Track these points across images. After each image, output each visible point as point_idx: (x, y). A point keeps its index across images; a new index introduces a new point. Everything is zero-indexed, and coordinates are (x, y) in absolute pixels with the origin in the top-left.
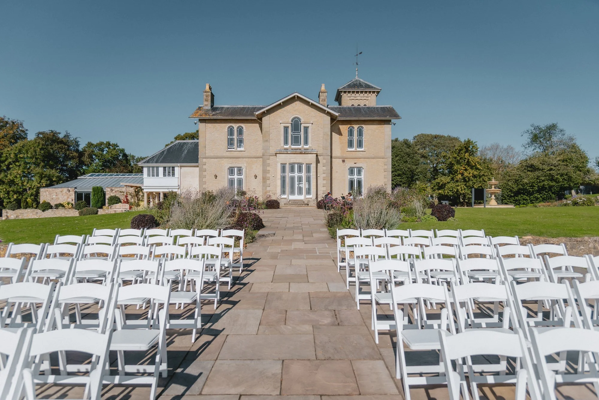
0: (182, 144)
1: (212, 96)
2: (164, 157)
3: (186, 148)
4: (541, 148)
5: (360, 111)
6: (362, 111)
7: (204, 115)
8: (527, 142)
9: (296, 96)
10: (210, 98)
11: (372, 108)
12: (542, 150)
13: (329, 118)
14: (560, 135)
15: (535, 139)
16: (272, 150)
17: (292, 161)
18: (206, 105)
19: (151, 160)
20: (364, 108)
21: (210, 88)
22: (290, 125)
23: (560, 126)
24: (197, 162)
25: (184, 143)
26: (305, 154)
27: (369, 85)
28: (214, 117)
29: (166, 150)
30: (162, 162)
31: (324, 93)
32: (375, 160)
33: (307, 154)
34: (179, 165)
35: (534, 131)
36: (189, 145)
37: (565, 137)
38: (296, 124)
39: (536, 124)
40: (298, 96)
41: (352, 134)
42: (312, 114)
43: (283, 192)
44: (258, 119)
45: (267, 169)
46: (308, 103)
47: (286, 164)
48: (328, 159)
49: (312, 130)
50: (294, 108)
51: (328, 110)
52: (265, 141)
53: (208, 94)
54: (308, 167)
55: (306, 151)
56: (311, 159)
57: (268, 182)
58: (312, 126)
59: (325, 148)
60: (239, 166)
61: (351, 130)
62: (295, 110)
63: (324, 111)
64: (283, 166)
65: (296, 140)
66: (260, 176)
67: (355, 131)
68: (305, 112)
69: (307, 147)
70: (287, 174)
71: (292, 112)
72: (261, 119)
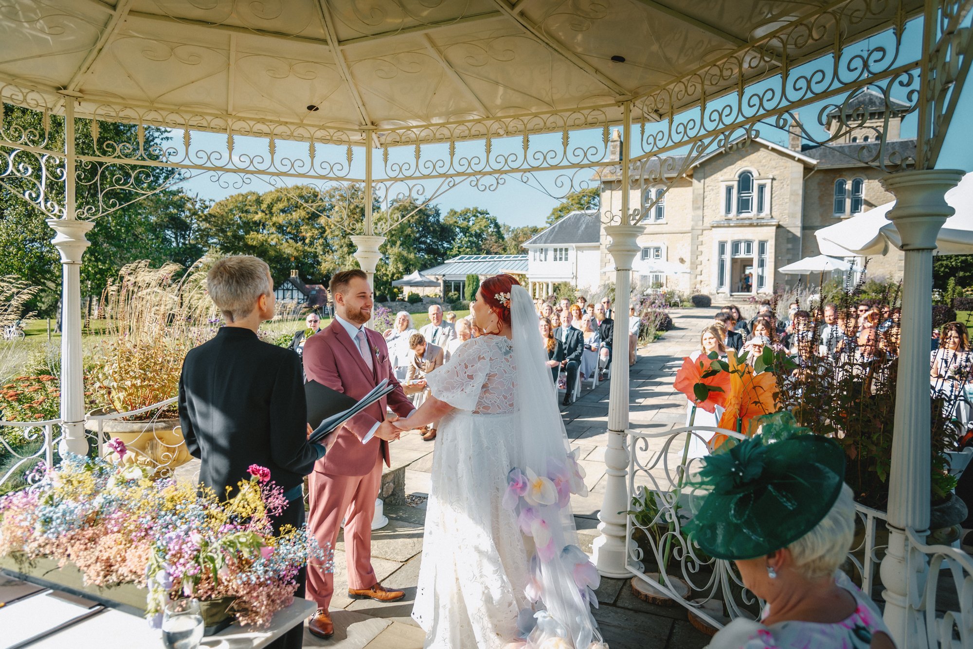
0: (578, 216)
2: (555, 235)
3: (584, 221)
7: (609, 175)
10: (618, 149)
13: (800, 168)
16: (708, 222)
17: (736, 237)
19: (539, 239)
21: (619, 136)
22: (735, 184)
24: (598, 241)
25: (581, 214)
26: (757, 226)
30: (552, 242)
31: (796, 128)
33: (762, 226)
34: (574, 245)
36: (587, 217)
38: (745, 181)
41: (841, 190)
42: (773, 163)
43: (721, 283)
44: (688, 176)
45: (699, 249)
46: (766, 147)
47: (726, 242)
48: (798, 232)
49: (772, 188)
50: (743, 157)
51: (798, 156)
52: (695, 208)
53: (615, 143)
54: (762, 245)
55: (759, 221)
56: (769, 234)
57: (700, 268)
58: (772, 183)
59: (792, 216)
60: (656, 245)
61: (842, 184)
62: (745, 159)
63: (793, 158)
64: (722, 246)
65: (744, 205)
66: (688, 259)
67: (848, 186)
68: (760, 162)
69: (762, 215)
70: (728, 257)
71: (739, 162)
72: (691, 176)
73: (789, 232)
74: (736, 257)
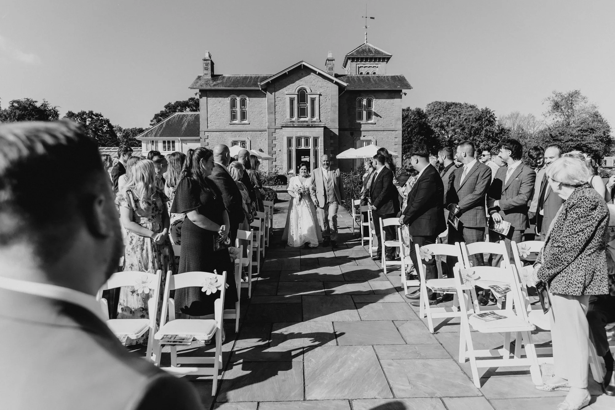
0: (181, 117)
1: (212, 64)
2: (163, 131)
3: (186, 120)
4: (561, 117)
5: (370, 81)
6: (372, 80)
7: (205, 85)
8: (547, 111)
9: (302, 65)
10: (210, 66)
11: (382, 77)
12: (562, 119)
13: (336, 87)
14: (583, 103)
15: (557, 106)
16: (278, 125)
17: (299, 135)
18: (205, 74)
19: (150, 134)
20: (374, 77)
21: (210, 57)
22: (296, 96)
23: (583, 93)
24: (198, 136)
25: (183, 115)
26: (312, 127)
27: (378, 51)
28: (216, 87)
29: (165, 123)
30: (160, 136)
31: (332, 61)
32: (385, 133)
33: (315, 127)
34: (179, 138)
35: (556, 99)
36: (189, 118)
37: (587, 105)
38: (302, 95)
39: (558, 91)
40: (303, 65)
41: (361, 105)
42: (319, 84)
43: (290, 167)
44: (262, 89)
45: (273, 143)
46: (315, 72)
47: (292, 138)
48: (336, 132)
49: (319, 101)
50: (300, 78)
51: (335, 80)
52: (270, 113)
53: (207, 62)
54: (316, 140)
55: (313, 123)
56: (319, 132)
57: (274, 156)
58: (319, 97)
59: (333, 121)
60: (243, 139)
61: (360, 101)
62: (301, 79)
63: (331, 81)
64: (289, 140)
65: (302, 112)
66: (266, 149)
67: (364, 102)
68: (311, 82)
69: (314, 119)
70: (293, 148)
71: (297, 82)
72: (266, 90)
73: (331, 131)
74: (299, 148)
